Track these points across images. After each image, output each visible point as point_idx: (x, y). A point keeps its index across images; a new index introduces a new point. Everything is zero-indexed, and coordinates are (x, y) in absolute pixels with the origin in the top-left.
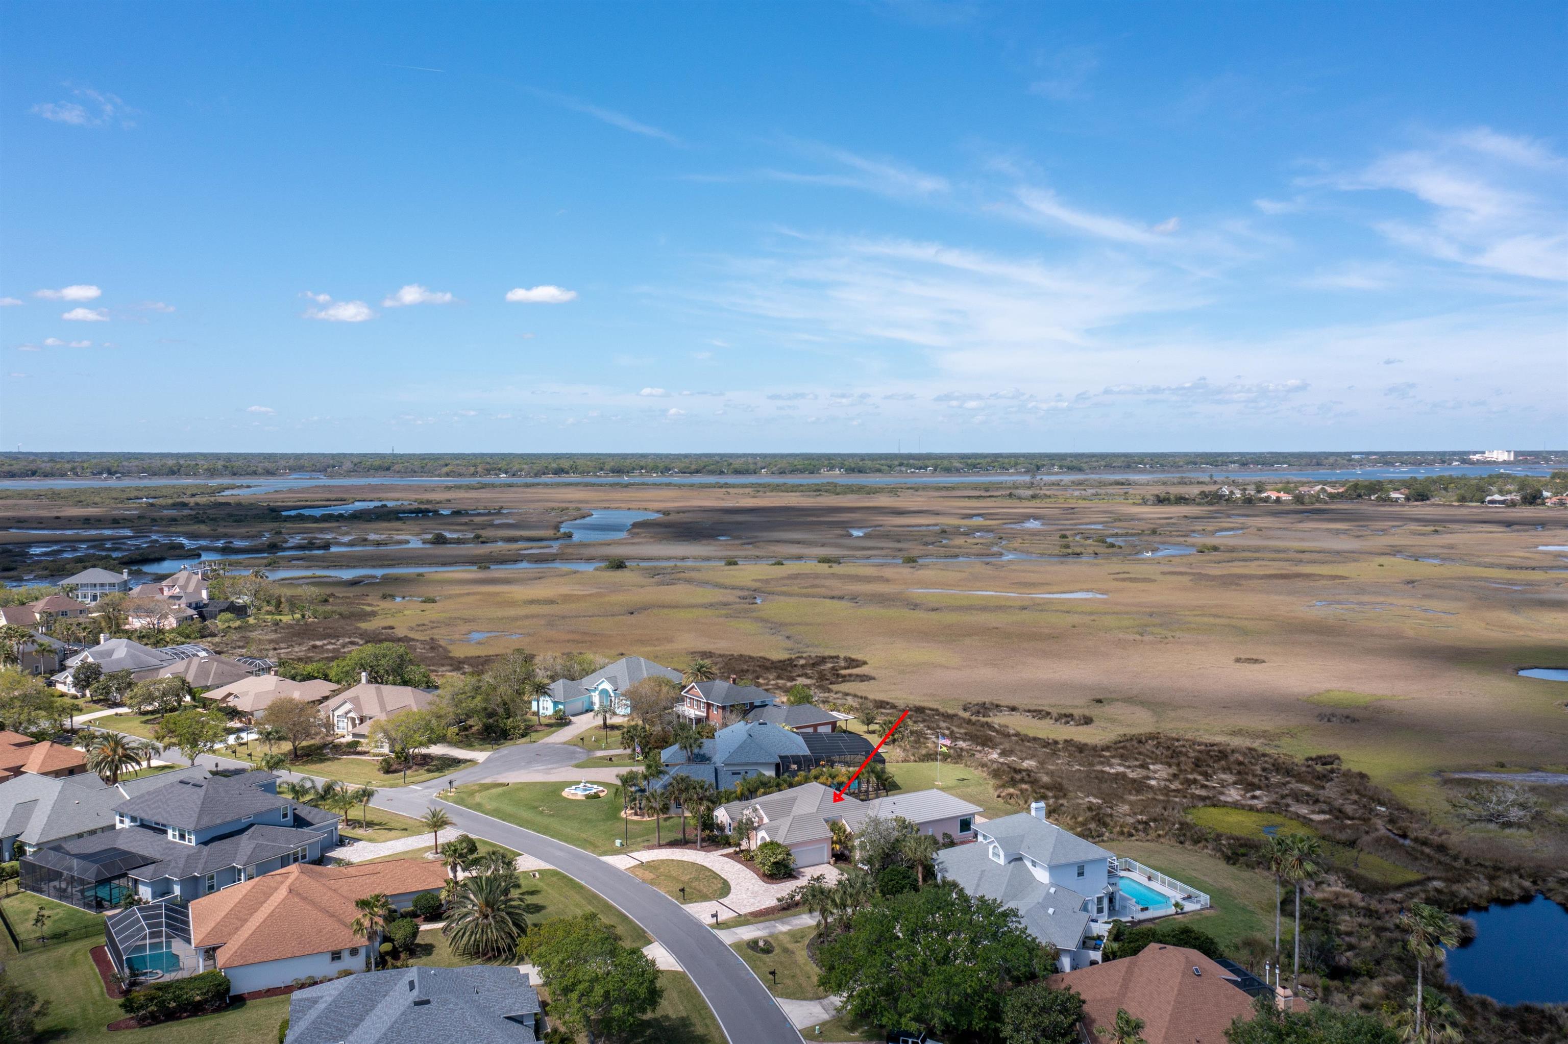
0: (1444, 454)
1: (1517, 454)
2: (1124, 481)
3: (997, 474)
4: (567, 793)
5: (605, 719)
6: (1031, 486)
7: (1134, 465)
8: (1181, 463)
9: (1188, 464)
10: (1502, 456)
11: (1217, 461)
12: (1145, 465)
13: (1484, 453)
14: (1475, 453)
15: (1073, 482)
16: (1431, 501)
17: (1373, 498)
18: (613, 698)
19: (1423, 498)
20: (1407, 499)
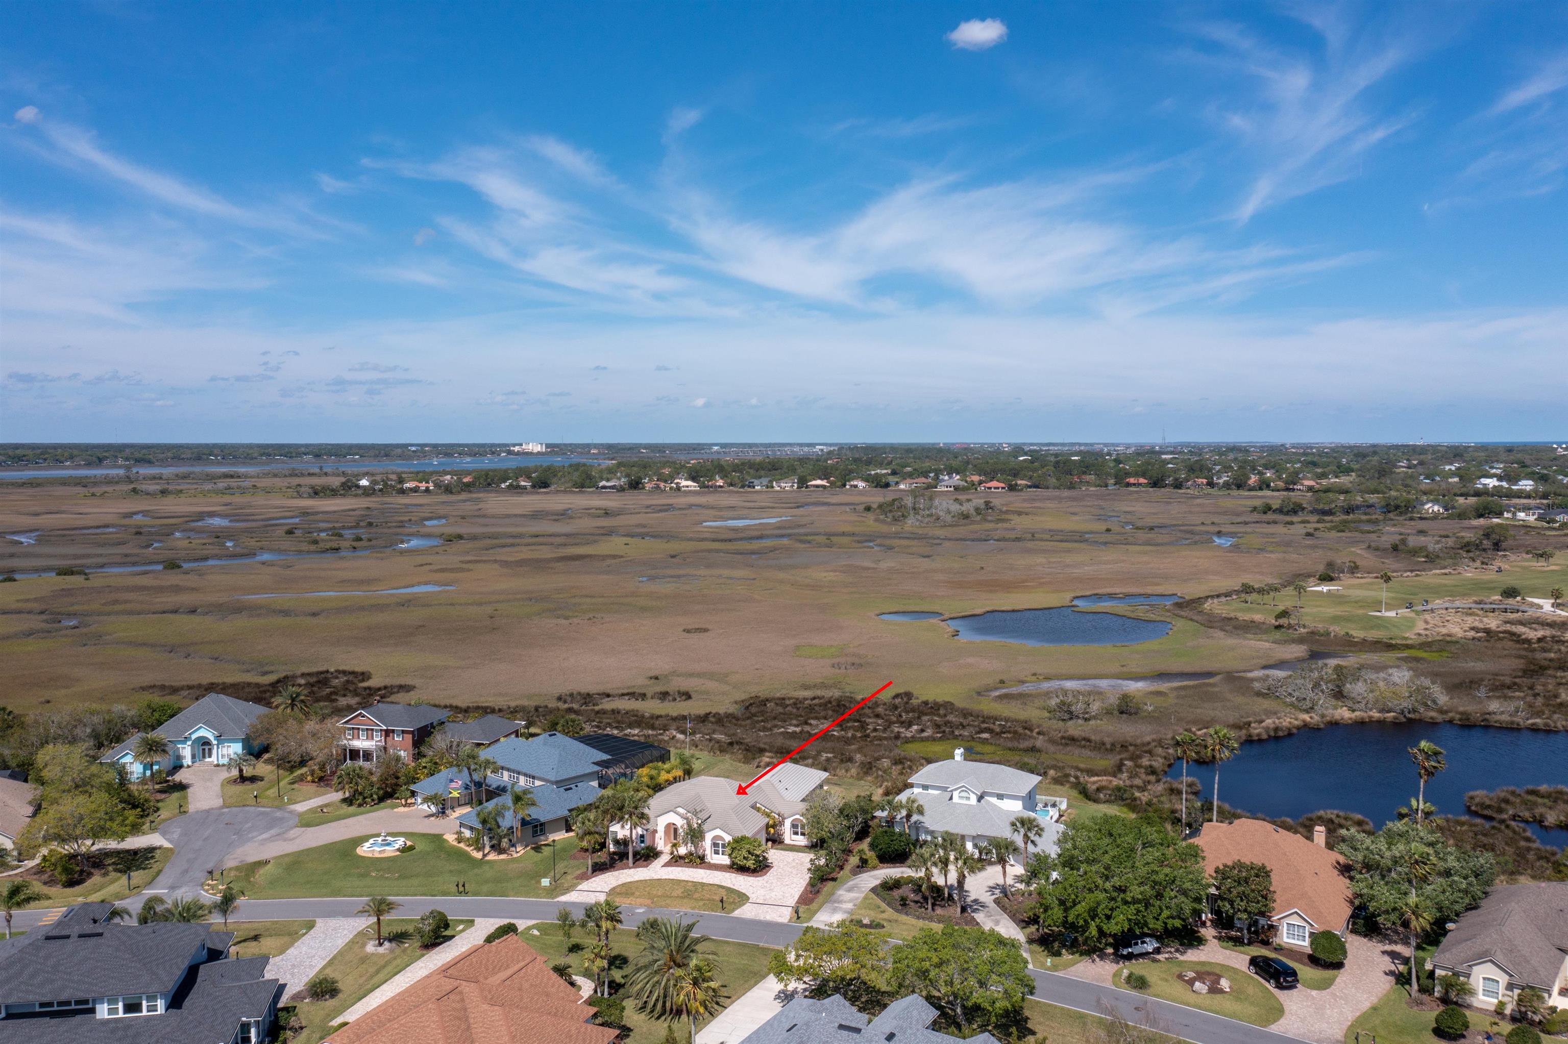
0: (493, 445)
1: (548, 446)
2: (232, 473)
3: (49, 468)
4: (365, 850)
5: (241, 771)
6: (129, 480)
7: (205, 457)
8: (256, 455)
9: (262, 455)
10: (537, 448)
11: (291, 453)
12: (216, 456)
13: (521, 445)
14: (514, 445)
15: (177, 475)
16: (553, 488)
17: (503, 486)
18: (215, 747)
19: (545, 485)
20: (533, 486)
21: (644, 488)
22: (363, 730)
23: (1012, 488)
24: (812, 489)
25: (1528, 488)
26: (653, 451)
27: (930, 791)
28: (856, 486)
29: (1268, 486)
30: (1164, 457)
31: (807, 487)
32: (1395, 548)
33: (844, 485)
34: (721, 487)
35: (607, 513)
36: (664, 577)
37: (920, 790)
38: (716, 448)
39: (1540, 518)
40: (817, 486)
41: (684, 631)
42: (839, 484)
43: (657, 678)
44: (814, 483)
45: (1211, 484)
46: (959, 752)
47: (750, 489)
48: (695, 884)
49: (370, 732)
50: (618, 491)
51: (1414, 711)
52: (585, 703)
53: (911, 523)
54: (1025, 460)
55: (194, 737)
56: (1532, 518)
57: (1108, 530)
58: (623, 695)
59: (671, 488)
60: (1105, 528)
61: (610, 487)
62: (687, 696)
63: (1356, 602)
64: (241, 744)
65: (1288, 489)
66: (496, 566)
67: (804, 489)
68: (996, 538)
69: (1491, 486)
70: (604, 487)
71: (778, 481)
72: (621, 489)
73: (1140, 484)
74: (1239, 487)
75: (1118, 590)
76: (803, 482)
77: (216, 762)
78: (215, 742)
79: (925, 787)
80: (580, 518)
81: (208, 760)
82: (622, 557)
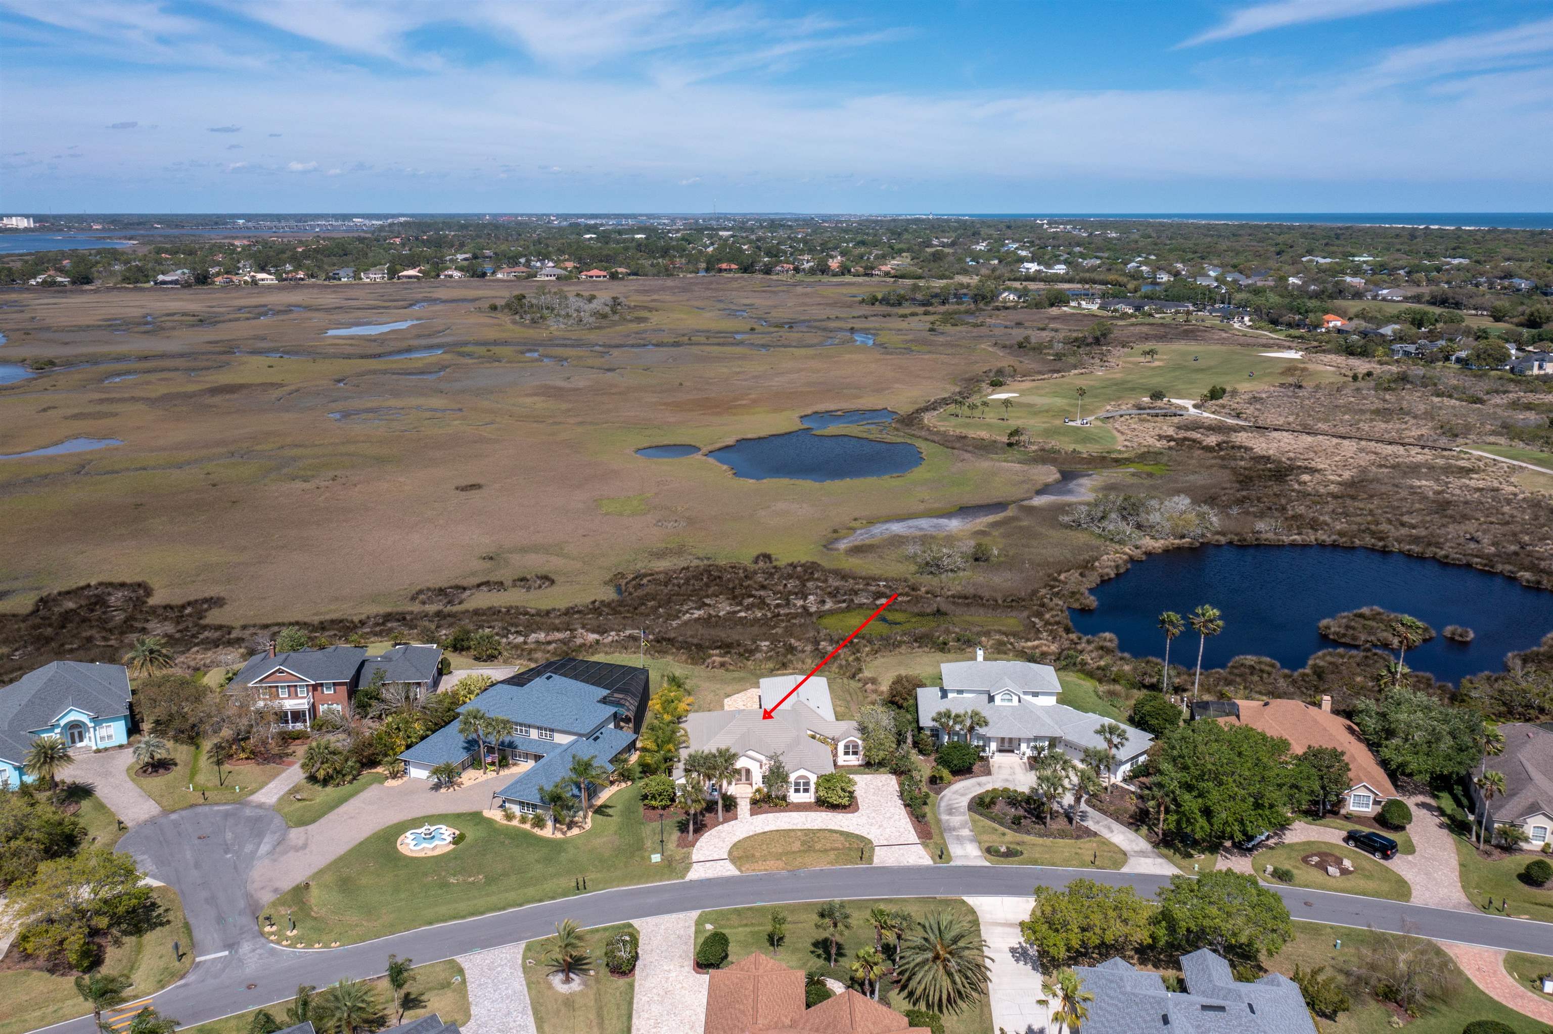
1: (38, 218)
5: (153, 758)
10: (24, 223)
16: (98, 283)
17: (33, 282)
18: (92, 730)
19: (88, 280)
20: (73, 283)
21: (213, 283)
22: (282, 687)
23: (614, 276)
24: (405, 280)
25: (1062, 272)
26: (169, 226)
27: (965, 695)
28: (451, 276)
29: (849, 271)
30: (721, 233)
31: (399, 278)
32: (1020, 346)
33: (438, 276)
34: (302, 279)
35: (202, 321)
36: (358, 412)
37: (955, 695)
38: (241, 221)
39: (1101, 308)
40: (410, 277)
41: (457, 488)
42: (433, 274)
43: (491, 558)
44: (405, 273)
45: (797, 270)
46: (980, 653)
47: (336, 282)
48: (807, 832)
49: (292, 689)
50: (183, 287)
51: (1203, 535)
52: (449, 602)
53: (555, 327)
54: (591, 238)
55: (63, 723)
56: (1094, 307)
57: (752, 329)
58: (479, 586)
59: (246, 282)
60: (749, 327)
61: (171, 282)
62: (547, 579)
63: (1047, 411)
64: (123, 722)
65: (866, 275)
66: (140, 406)
67: (395, 280)
68: (654, 342)
69: (1032, 270)
70: (164, 283)
71: (366, 271)
72: (186, 285)
73: (730, 270)
74: (823, 272)
75: (832, 406)
76: (393, 273)
77: (94, 748)
78: (91, 725)
79: (960, 692)
80: (174, 328)
81: (79, 745)
82: (281, 385)
